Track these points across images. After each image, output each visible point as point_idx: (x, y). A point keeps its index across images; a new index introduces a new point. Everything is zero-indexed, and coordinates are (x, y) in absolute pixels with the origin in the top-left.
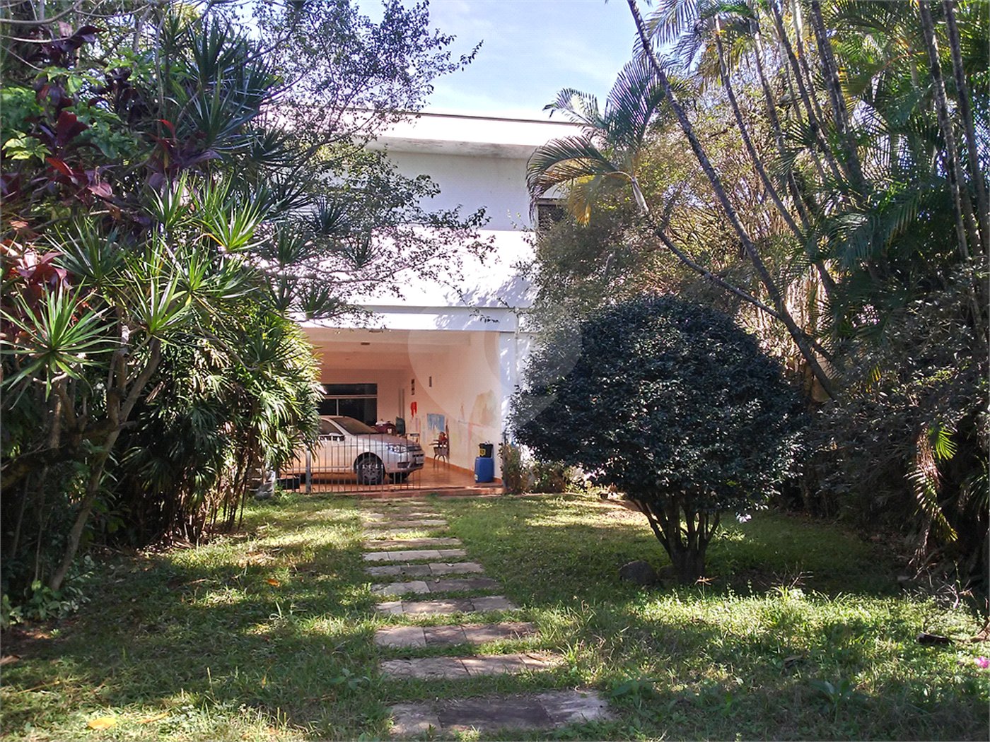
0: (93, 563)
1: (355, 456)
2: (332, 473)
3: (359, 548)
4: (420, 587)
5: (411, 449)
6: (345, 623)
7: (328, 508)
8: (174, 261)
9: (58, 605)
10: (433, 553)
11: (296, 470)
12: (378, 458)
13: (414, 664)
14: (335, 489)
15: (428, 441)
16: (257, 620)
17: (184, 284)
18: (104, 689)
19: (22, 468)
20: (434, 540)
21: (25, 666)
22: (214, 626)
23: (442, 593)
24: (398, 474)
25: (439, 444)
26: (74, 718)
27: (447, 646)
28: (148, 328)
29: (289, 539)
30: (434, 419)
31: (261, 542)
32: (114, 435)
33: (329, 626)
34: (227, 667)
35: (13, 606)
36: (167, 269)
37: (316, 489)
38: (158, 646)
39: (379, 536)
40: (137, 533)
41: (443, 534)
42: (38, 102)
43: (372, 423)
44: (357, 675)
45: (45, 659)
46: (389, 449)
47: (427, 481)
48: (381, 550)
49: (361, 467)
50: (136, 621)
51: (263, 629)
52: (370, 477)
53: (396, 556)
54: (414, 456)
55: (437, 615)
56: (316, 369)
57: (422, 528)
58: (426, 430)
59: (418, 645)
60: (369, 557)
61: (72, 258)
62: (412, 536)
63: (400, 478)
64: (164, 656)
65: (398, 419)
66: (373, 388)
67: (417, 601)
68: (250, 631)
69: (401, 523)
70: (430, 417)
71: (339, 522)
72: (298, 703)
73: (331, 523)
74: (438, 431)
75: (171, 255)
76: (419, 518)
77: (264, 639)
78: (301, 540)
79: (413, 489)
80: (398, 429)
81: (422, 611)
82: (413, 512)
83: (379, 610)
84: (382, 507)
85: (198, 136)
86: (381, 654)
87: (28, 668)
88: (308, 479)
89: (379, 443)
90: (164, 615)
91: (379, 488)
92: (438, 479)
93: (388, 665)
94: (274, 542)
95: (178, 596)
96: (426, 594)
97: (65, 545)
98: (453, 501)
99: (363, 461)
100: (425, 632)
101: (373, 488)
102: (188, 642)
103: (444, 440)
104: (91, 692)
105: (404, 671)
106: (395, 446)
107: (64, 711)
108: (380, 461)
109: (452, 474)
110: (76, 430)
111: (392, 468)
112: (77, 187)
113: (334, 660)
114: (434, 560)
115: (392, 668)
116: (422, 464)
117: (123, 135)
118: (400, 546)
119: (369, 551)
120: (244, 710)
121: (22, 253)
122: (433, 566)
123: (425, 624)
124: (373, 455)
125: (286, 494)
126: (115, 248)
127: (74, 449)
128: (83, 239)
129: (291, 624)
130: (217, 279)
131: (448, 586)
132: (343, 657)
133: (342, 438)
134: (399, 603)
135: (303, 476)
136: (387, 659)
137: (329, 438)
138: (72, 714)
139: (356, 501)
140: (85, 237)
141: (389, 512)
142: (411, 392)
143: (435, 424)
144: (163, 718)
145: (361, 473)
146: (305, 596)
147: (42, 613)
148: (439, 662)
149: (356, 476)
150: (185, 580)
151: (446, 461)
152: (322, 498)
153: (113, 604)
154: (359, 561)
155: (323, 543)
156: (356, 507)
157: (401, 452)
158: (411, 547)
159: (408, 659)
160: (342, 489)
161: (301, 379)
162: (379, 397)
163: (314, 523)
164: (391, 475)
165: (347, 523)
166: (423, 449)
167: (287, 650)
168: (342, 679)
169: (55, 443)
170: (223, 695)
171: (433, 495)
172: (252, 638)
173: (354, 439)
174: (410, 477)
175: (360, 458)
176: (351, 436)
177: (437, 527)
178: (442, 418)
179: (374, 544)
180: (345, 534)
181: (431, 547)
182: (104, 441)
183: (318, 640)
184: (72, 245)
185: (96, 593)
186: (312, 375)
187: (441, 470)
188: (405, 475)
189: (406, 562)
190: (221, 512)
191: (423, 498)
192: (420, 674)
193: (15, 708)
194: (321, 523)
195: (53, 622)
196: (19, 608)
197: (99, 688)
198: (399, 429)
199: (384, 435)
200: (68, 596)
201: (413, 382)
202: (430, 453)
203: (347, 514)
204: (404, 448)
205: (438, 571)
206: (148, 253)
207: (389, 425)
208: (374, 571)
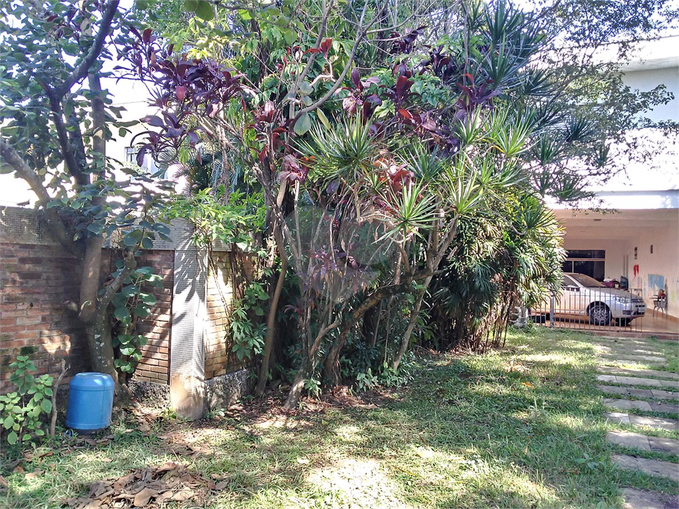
0: (414, 357)
1: (588, 303)
2: (570, 314)
3: (593, 370)
4: (644, 406)
5: (634, 300)
6: (584, 422)
7: (567, 339)
8: (472, 166)
9: (396, 379)
10: (654, 382)
11: (543, 310)
12: (607, 306)
13: (641, 462)
14: (572, 326)
15: (649, 295)
16: (518, 409)
17: (478, 180)
18: (425, 434)
19: (380, 296)
20: (656, 373)
21: (381, 411)
22: (490, 408)
23: (663, 413)
24: (623, 320)
25: (659, 298)
26: (409, 448)
27: (669, 454)
28: (457, 210)
29: (539, 357)
30: (654, 279)
31: (519, 357)
32: (429, 279)
33: (571, 422)
34: (500, 436)
35: (374, 375)
36: (468, 171)
37: (558, 324)
38: (455, 414)
39: (609, 363)
40: (440, 342)
41: (663, 368)
42: (393, 76)
43: (601, 279)
44: (594, 460)
45: (391, 409)
46: (616, 299)
47: (648, 326)
48: (610, 374)
49: (592, 312)
50: (441, 395)
51: (523, 415)
52: (600, 320)
53: (624, 380)
54: (637, 306)
55: (659, 429)
56: (560, 238)
57: (644, 362)
58: (647, 287)
59: (644, 448)
60: (600, 378)
61: (412, 168)
62: (635, 367)
63: (625, 322)
64: (458, 421)
65: (622, 277)
66: (602, 254)
67: (641, 415)
68: (515, 415)
69: (626, 356)
70: (651, 277)
71: (576, 350)
72: (550, 470)
73: (571, 350)
74: (657, 288)
75: (471, 162)
76: (641, 354)
77: (525, 423)
78: (548, 360)
79: (636, 332)
80: (622, 285)
81: (646, 423)
82: (636, 349)
83: (610, 417)
84: (609, 342)
85: (488, 81)
86: (612, 449)
87: (382, 413)
88: (551, 317)
89: (608, 295)
90: (458, 395)
91: (607, 328)
92: (656, 326)
93: (619, 458)
94: (529, 358)
95: (466, 384)
96: (649, 412)
97: (401, 343)
98: (671, 344)
99: (594, 307)
100: (649, 440)
101: (602, 328)
102: (474, 415)
103: (663, 295)
104: (418, 435)
105: (632, 465)
106: (620, 297)
107: (403, 442)
108: (608, 309)
109: (669, 323)
110: (409, 274)
111: (618, 314)
112: (415, 125)
113: (575, 446)
114: (655, 388)
115: (622, 461)
116: (643, 313)
117: (441, 89)
118: (626, 373)
119: (600, 373)
120: (513, 466)
121: (389, 165)
122: (654, 392)
123: (649, 434)
124: (603, 304)
125: (536, 326)
126: (436, 160)
127: (408, 285)
128: (419, 156)
129: (543, 415)
130: (499, 175)
131: (668, 409)
132: (582, 445)
133: (578, 290)
134: (626, 415)
135: (548, 315)
136: (617, 453)
137: (568, 289)
138: (408, 445)
139: (589, 337)
140: (420, 154)
141: (616, 347)
142: (634, 257)
143: (655, 282)
144: (460, 460)
145: (592, 317)
146: (552, 397)
147: (389, 382)
148: (662, 465)
149: (589, 318)
150: (471, 375)
151: (665, 312)
152: (562, 331)
153: (427, 383)
154: (592, 380)
155: (565, 363)
156: (588, 340)
157: (626, 302)
158: (636, 374)
159: (635, 457)
160: (577, 326)
161: (549, 246)
162: (607, 260)
163: (557, 349)
164: (617, 320)
165: (583, 351)
166: (645, 301)
167: (541, 433)
168: (583, 461)
169: (397, 281)
170: (499, 453)
171: (653, 337)
172: (515, 420)
173: (588, 291)
174: (633, 322)
175: (592, 304)
176: (585, 288)
177: (658, 362)
178: (661, 278)
179: (605, 369)
180: (581, 359)
181: (652, 377)
182: (424, 282)
183: (563, 431)
184: (412, 160)
185: (417, 375)
186: (558, 243)
187: (660, 319)
188: (629, 320)
189: (631, 385)
190: (491, 334)
191: (644, 339)
192: (646, 470)
193: (378, 435)
194: (562, 349)
195: (394, 389)
196: (376, 377)
197: (422, 433)
198: (624, 285)
199: (612, 289)
200: (402, 374)
201: (636, 249)
202: (650, 306)
203: (582, 345)
204: (629, 300)
205: (659, 396)
206: (456, 161)
207: (614, 282)
208: (605, 389)
